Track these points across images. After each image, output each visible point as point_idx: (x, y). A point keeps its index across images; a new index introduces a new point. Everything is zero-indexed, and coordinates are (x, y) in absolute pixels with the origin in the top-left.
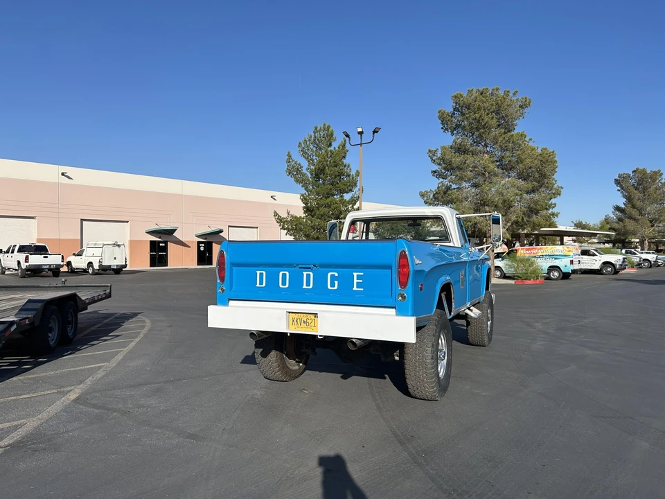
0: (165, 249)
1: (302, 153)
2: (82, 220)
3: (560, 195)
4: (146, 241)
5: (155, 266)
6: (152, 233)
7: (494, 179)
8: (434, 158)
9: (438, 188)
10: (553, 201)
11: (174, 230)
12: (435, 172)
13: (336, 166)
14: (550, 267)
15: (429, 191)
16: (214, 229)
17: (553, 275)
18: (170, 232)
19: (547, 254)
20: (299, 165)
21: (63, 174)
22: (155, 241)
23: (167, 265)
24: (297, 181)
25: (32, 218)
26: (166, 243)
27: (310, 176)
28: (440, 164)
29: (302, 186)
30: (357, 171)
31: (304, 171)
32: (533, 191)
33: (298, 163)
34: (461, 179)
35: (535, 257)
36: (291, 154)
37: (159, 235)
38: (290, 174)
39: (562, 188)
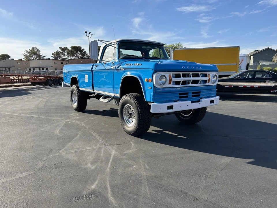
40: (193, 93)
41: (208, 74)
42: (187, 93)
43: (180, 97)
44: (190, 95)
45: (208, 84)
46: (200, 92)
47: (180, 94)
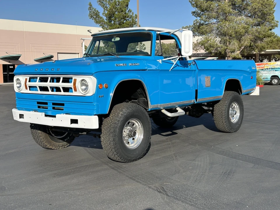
0: (13, 70)
1: (99, 3)
3: (277, 26)
5: (7, 82)
6: (4, 59)
7: (230, 17)
8: (193, 3)
9: (194, 24)
10: (273, 31)
11: (19, 57)
12: (194, 12)
13: (122, 11)
14: (272, 76)
15: (189, 26)
16: (47, 55)
17: (274, 82)
18: (17, 58)
19: (271, 67)
20: (97, 11)
22: (6, 65)
24: (97, 22)
26: (14, 66)
27: (105, 18)
28: (197, 7)
29: (100, 26)
30: (136, 15)
31: (101, 15)
32: (259, 25)
33: (97, 10)
34: (209, 18)
35: (263, 70)
36: (92, 4)
37: (9, 60)
38: (91, 17)
39: (278, 22)
40: (54, 104)
41: (73, 78)
42: (46, 103)
43: (39, 107)
44: (50, 106)
45: (74, 93)
46: (63, 105)
47: (38, 103)
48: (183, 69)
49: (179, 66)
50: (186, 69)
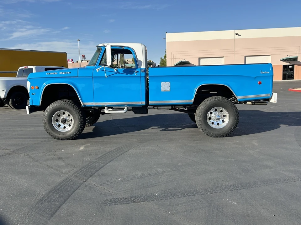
0: (293, 70)
2: (245, 56)
4: (281, 65)
5: (286, 79)
6: (284, 60)
11: (297, 58)
18: (295, 59)
21: (236, 34)
22: (286, 65)
23: (293, 79)
25: (222, 57)
26: (293, 66)
37: (289, 61)
48: (126, 75)
49: (119, 73)
50: (129, 75)
